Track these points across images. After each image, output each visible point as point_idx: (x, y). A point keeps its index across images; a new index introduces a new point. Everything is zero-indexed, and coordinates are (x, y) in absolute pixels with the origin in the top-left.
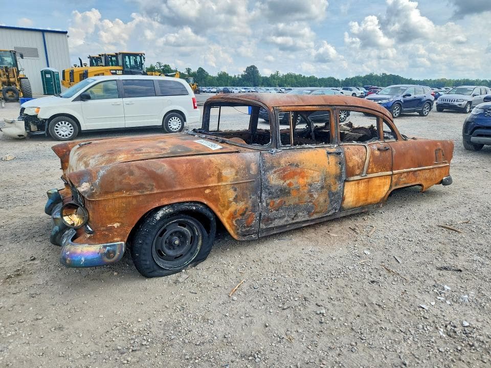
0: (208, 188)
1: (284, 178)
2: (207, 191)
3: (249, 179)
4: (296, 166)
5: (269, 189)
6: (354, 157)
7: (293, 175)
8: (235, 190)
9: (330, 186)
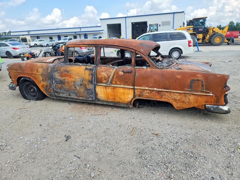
0: (33, 74)
1: (61, 76)
2: (33, 75)
3: (47, 74)
4: (67, 72)
5: (55, 79)
6: (102, 73)
7: (66, 76)
8: (42, 77)
9: (85, 85)
